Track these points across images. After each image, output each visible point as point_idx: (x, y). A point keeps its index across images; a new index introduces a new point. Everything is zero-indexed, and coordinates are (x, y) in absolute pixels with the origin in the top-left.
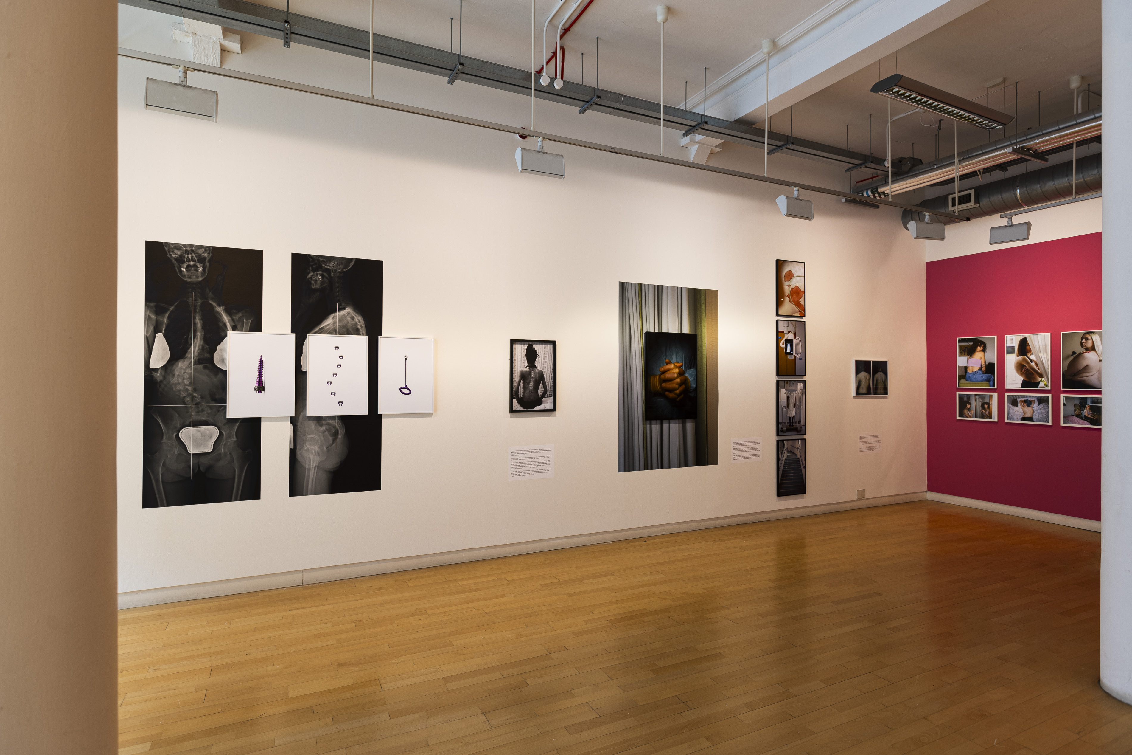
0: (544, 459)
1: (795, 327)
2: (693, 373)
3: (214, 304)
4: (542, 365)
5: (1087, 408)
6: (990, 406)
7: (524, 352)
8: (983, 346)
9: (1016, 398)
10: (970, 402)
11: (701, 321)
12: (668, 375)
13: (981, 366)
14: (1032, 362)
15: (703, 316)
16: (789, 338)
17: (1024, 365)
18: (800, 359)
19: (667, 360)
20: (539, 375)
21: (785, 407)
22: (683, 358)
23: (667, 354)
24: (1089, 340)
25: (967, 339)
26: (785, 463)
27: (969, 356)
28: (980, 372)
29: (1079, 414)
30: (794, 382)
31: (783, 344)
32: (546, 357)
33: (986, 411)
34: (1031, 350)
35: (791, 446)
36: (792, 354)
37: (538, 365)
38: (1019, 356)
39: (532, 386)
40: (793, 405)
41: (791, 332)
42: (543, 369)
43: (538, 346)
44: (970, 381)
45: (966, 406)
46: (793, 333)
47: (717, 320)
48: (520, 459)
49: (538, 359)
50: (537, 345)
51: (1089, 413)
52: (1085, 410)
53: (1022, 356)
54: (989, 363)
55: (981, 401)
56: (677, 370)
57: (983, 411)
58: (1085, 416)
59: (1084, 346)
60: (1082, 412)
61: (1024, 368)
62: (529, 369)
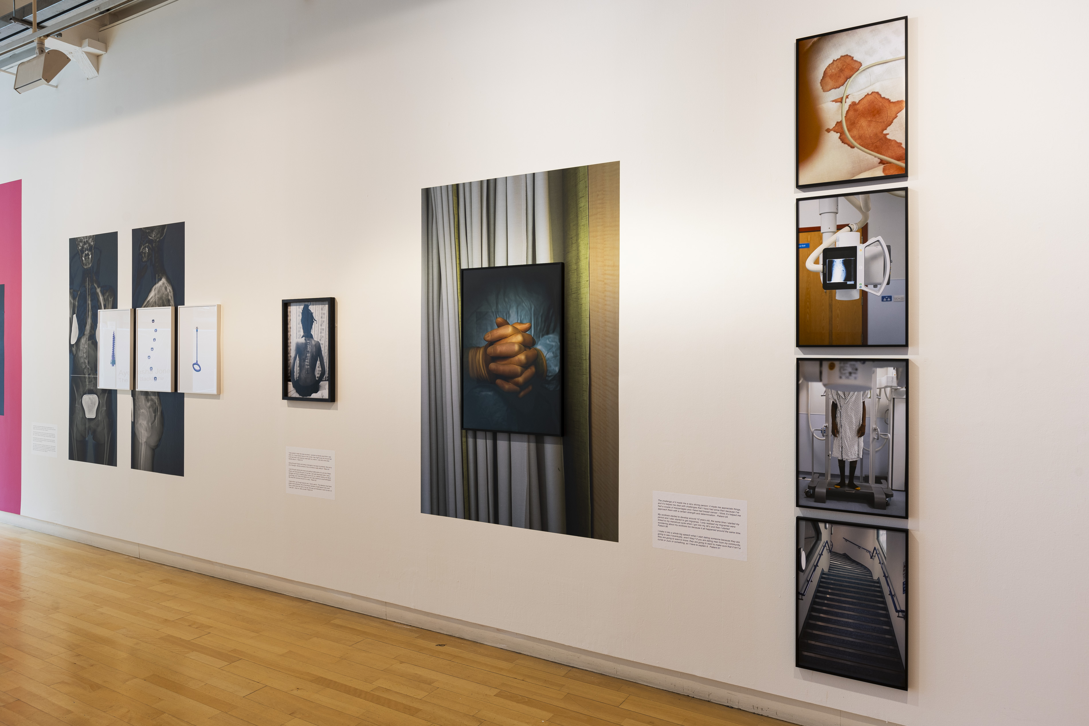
0: (323, 471)
1: (865, 210)
2: (554, 344)
3: (96, 286)
4: (319, 334)
7: (299, 316)
11: (577, 235)
12: (501, 348)
15: (583, 224)
16: (842, 244)
18: (887, 298)
19: (499, 320)
20: (316, 348)
21: (824, 432)
22: (531, 314)
23: (500, 307)
26: (820, 582)
30: (858, 365)
31: (816, 262)
32: (324, 321)
35: (847, 540)
36: (854, 286)
37: (314, 334)
39: (308, 364)
40: (855, 427)
41: (847, 225)
42: (320, 340)
43: (315, 306)
46: (855, 227)
47: (618, 226)
48: (299, 465)
49: (315, 326)
50: (313, 305)
56: (519, 338)
62: (305, 340)
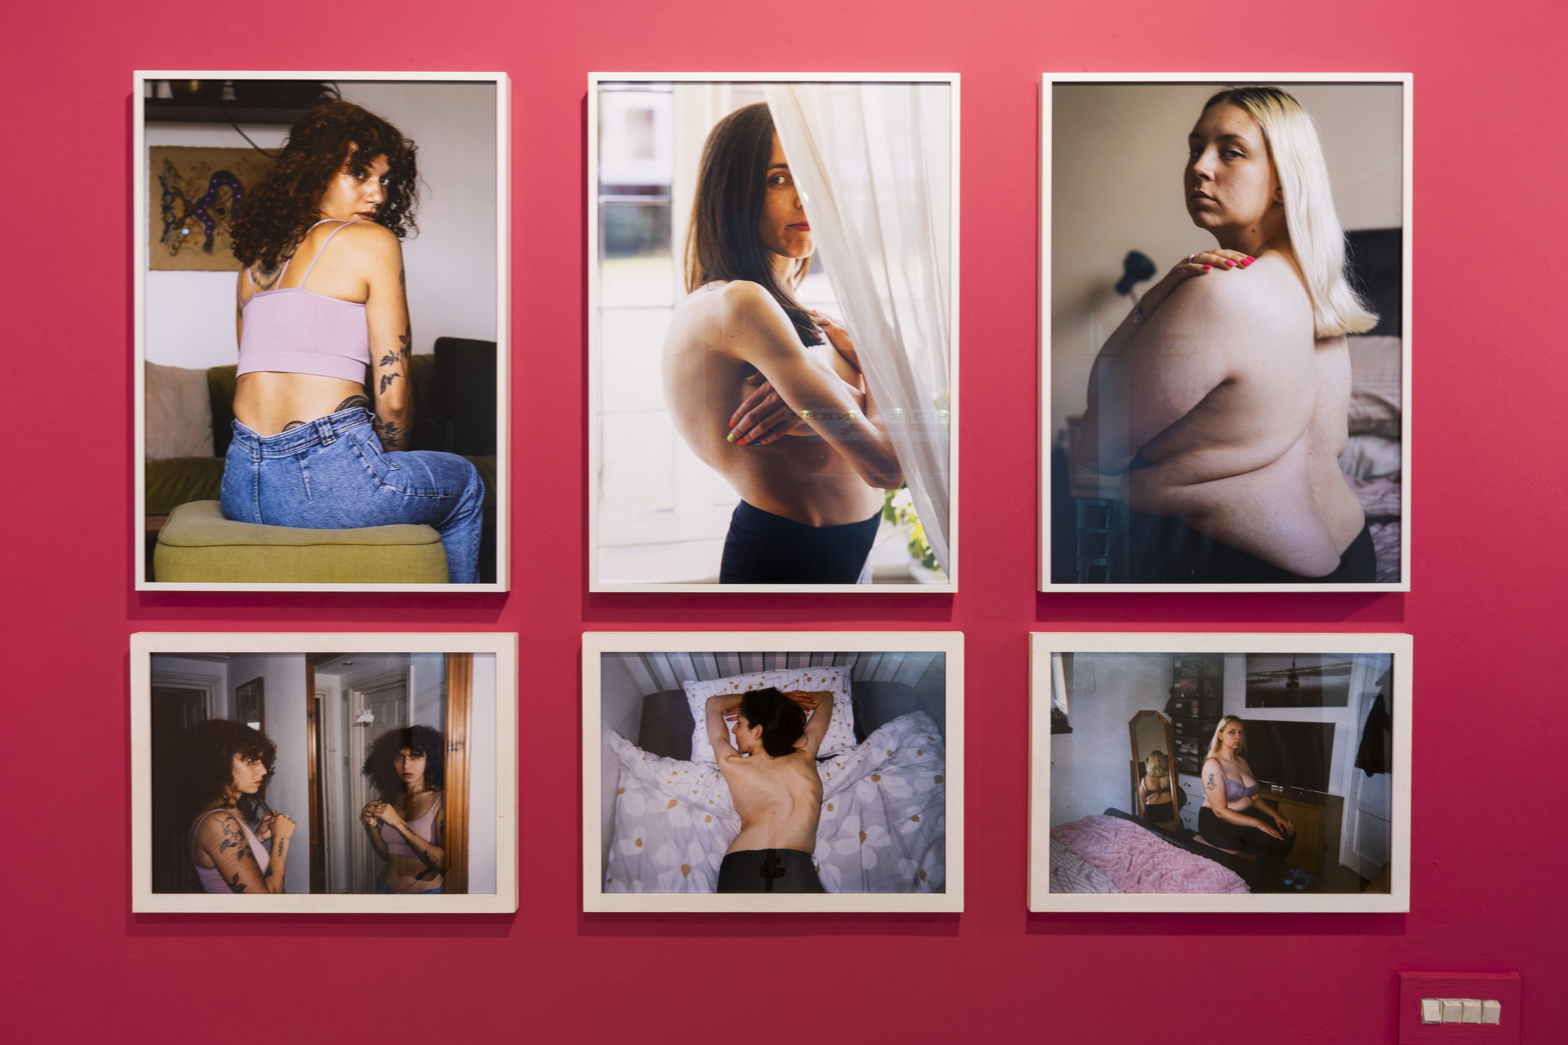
5: (1220, 742)
6: (454, 760)
8: (380, 166)
9: (679, 678)
10: (260, 735)
13: (369, 370)
14: (810, 340)
17: (749, 369)
24: (1245, 154)
25: (195, 85)
27: (248, 263)
28: (362, 431)
29: (1165, 798)
33: (409, 813)
34: (804, 226)
38: (706, 279)
44: (266, 521)
45: (227, 776)
51: (1233, 790)
52: (1209, 768)
53: (729, 279)
54: (444, 345)
55: (368, 717)
57: (390, 814)
58: (1206, 813)
59: (1208, 209)
60: (1184, 779)
61: (749, 395)
